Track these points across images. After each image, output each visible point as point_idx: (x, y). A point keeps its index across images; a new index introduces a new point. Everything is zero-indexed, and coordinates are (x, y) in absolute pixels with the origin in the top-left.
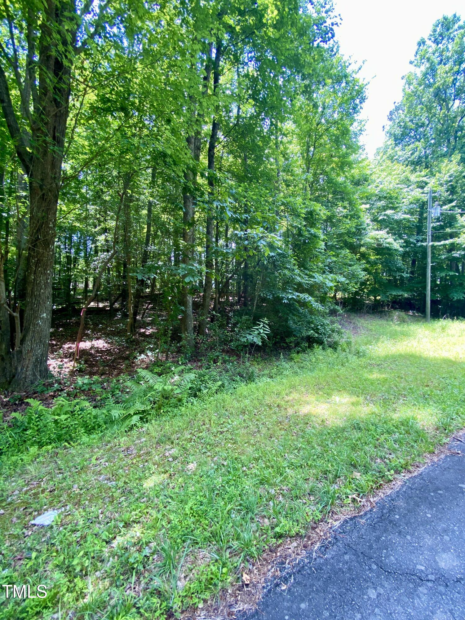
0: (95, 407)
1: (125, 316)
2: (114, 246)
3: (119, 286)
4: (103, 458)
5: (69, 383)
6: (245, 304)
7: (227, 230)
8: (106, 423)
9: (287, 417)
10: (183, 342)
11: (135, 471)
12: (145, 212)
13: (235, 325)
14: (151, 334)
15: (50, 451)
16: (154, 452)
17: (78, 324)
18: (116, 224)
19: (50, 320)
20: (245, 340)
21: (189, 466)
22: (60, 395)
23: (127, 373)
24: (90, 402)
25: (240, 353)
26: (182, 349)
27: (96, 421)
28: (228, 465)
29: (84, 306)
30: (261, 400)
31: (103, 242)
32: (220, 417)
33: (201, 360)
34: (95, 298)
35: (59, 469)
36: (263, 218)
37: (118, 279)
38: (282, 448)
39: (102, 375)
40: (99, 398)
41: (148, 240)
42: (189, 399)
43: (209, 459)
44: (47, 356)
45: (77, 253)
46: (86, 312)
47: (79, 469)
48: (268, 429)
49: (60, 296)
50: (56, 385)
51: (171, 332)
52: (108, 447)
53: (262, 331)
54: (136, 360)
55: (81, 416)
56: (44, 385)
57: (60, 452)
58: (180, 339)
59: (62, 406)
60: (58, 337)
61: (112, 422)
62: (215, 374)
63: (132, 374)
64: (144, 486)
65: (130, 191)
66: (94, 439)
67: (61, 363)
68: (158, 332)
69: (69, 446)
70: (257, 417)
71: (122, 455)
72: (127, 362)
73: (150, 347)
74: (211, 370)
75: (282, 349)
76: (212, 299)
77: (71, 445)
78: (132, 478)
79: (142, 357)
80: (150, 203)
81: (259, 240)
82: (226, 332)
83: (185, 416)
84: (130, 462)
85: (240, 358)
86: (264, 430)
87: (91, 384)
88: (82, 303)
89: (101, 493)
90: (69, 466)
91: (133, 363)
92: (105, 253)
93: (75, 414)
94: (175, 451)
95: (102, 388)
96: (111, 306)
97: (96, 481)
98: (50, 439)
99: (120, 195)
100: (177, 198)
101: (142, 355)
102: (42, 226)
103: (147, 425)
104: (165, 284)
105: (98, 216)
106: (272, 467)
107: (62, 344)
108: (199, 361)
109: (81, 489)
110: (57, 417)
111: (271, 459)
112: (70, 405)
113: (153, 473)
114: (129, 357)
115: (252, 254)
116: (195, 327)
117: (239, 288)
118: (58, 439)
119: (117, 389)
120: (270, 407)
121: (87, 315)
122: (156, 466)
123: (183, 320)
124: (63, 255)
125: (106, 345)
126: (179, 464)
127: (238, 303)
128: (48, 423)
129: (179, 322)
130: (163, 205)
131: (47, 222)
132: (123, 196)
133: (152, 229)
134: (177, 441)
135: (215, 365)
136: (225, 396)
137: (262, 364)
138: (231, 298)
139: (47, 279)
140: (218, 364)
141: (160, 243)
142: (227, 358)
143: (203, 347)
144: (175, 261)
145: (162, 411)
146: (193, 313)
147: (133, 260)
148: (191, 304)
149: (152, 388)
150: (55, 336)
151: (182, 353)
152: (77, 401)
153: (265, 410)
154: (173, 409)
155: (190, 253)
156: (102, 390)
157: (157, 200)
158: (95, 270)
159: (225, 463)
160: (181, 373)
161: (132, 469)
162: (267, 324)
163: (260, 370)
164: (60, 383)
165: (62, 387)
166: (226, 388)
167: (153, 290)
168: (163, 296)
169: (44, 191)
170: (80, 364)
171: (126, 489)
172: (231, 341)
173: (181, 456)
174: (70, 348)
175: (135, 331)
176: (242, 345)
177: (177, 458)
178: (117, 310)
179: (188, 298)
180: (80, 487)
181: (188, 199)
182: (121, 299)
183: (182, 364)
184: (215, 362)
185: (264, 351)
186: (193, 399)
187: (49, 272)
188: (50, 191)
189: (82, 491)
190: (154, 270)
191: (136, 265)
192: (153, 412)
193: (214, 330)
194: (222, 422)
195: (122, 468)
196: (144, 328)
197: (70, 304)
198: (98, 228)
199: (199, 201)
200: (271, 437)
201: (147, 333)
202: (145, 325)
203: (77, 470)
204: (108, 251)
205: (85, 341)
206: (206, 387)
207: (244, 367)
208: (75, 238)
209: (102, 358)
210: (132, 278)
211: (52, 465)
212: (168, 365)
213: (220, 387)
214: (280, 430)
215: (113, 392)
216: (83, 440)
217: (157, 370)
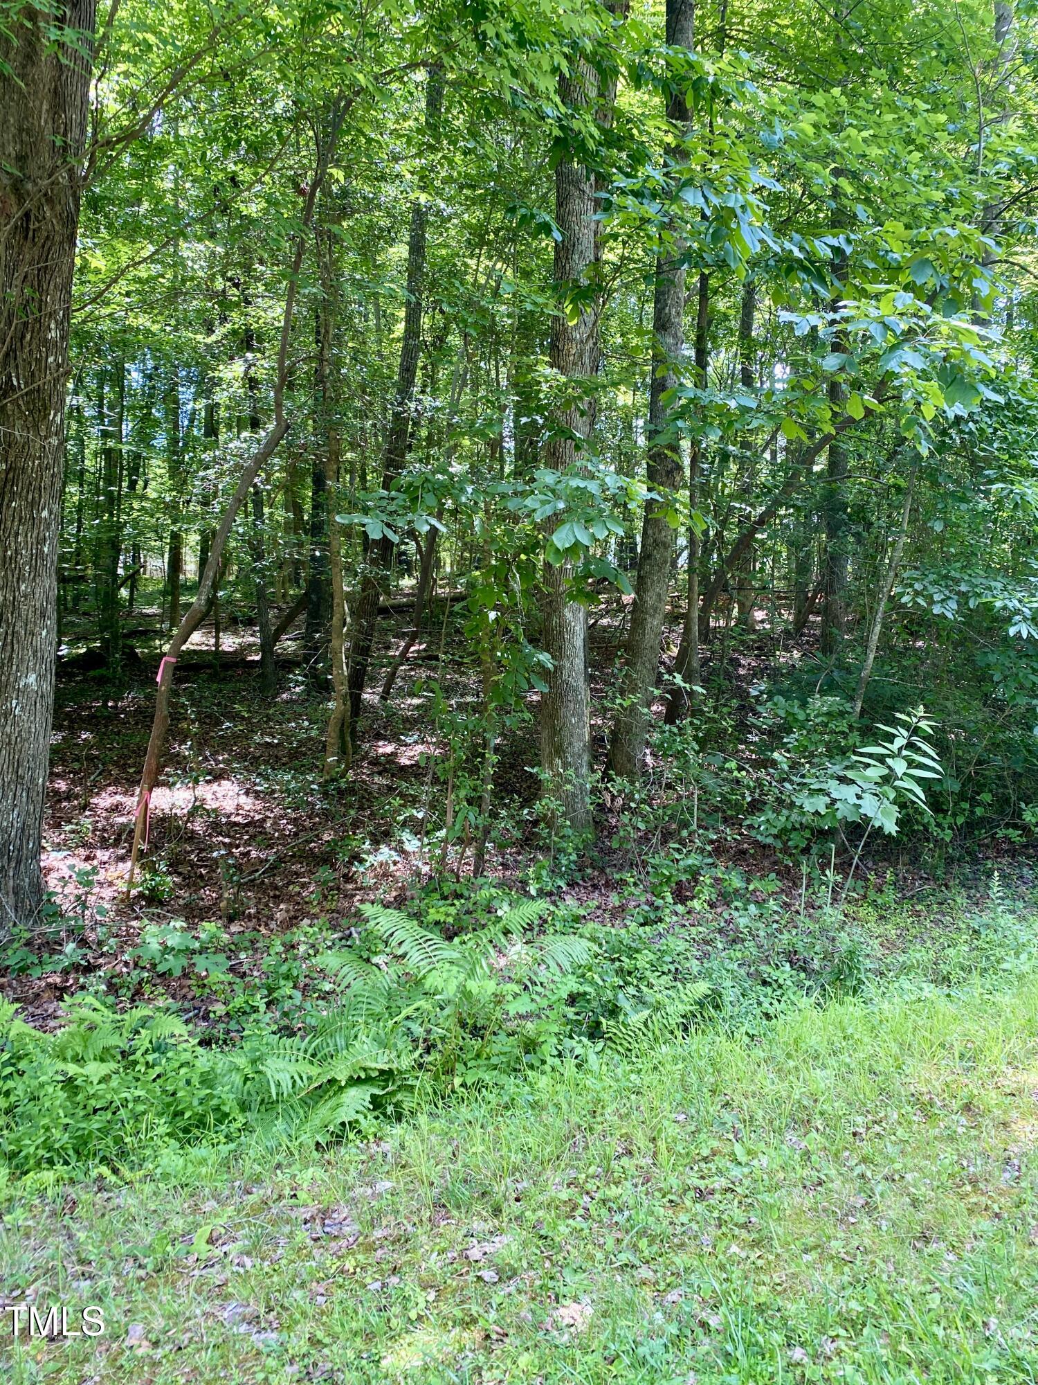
0: (205, 1043)
1: (320, 687)
2: (279, 405)
3: (297, 564)
4: (235, 1240)
5: (112, 941)
6: (827, 645)
7: (748, 307)
8: (244, 1107)
9: (1007, 1161)
10: (546, 804)
11: (351, 1303)
12: (399, 252)
13: (775, 736)
14: (417, 765)
15: (50, 1193)
16: (424, 1239)
17: (144, 716)
18: (288, 312)
19: (50, 700)
20: (821, 803)
21: (562, 1311)
22: (83, 988)
23: (324, 918)
24: (187, 1022)
25: (797, 864)
26: (542, 830)
27: (211, 1097)
28: (723, 1331)
29: (166, 648)
30: (888, 1077)
31: (238, 389)
32: (698, 1131)
33: (623, 882)
34: (207, 614)
35: (82, 1262)
36: (914, 244)
37: (293, 538)
38: (973, 1291)
39: (231, 919)
40: (220, 1009)
41: (408, 370)
42: (568, 1043)
43: (647, 1293)
44: (40, 837)
45: (144, 438)
46: (177, 668)
47: (150, 1267)
48: (915, 1203)
49: (83, 606)
50: (70, 947)
51: (495, 759)
52: (252, 1199)
53: (900, 766)
54: (356, 868)
55: (158, 1070)
56: (28, 943)
57: (84, 1197)
58: (532, 790)
59: (92, 1028)
60: (76, 766)
61: (268, 1105)
62: (682, 946)
63: (344, 922)
64: (383, 1363)
65: (339, 174)
66: (202, 1163)
67: (87, 867)
68: (445, 758)
69: (113, 1178)
70: (866, 1148)
71: (302, 1236)
72: (324, 873)
73: (412, 818)
74: (661, 927)
75: (1000, 853)
76: (673, 618)
77: (122, 1179)
78: (338, 1329)
79: (381, 858)
80: (419, 213)
81: (894, 348)
82: (732, 765)
83: (551, 1109)
84: (332, 1265)
85: (796, 886)
86: (893, 1207)
87: (193, 952)
88: (160, 634)
89: (225, 1366)
90: (115, 1252)
91: (348, 878)
92: (245, 434)
93: (135, 1063)
94: (507, 1246)
95: (232, 969)
96: (266, 647)
97: (210, 1322)
98: (50, 1150)
99: (301, 192)
100: (529, 182)
101: (384, 849)
102: (23, 337)
103: (398, 1130)
104: (473, 555)
105: (219, 284)
106: (925, 1367)
107: (90, 792)
108: (612, 885)
109: (156, 1344)
110: (72, 1069)
111: (919, 1332)
112: (118, 1028)
113: (420, 1318)
114: (333, 852)
115: (859, 414)
116: (597, 740)
117: (803, 568)
118: (77, 1152)
119: (287, 977)
120: (925, 1107)
121: (179, 681)
122: (432, 1296)
123: (549, 711)
124: (93, 445)
125: (247, 802)
126: (523, 1298)
127: (794, 634)
128: (42, 1086)
129: (527, 716)
130: (474, 216)
131: (38, 320)
132: (313, 194)
133: (425, 322)
134: (516, 1208)
135: (680, 908)
136: (723, 1044)
137: (904, 919)
138: (759, 615)
139: (41, 541)
140: (696, 904)
141: (459, 380)
142: (737, 882)
143: (630, 826)
144: (520, 455)
145: (457, 1081)
146: (591, 679)
147: (349, 455)
148: (579, 642)
149: (419, 983)
150: (63, 761)
151: (541, 849)
152: (143, 1011)
153: (904, 1120)
154: (503, 1079)
155: (579, 421)
156: (230, 977)
157: (448, 200)
158: (205, 503)
159: (714, 1322)
160: (535, 929)
161: (339, 1294)
162: (927, 739)
163: (888, 944)
164: (83, 943)
165: (90, 955)
166: (728, 1010)
167: (426, 582)
168: (465, 608)
169: (27, 205)
170: (154, 872)
171: (315, 1365)
172: (756, 806)
173: (530, 1265)
174: (116, 809)
175: (357, 749)
176: (803, 827)
177: (514, 1273)
178: (288, 664)
179: (568, 614)
180: (153, 1337)
181: (577, 184)
182: (302, 617)
183: (542, 893)
184: (681, 895)
185: (915, 860)
186: (580, 1046)
187: (45, 514)
188: (50, 200)
189: (159, 1353)
190: (430, 500)
191: (363, 478)
192: (423, 1081)
193: (680, 755)
194: (706, 1152)
195: (302, 1285)
196: (394, 738)
197: (115, 636)
198: (220, 332)
199: (623, 192)
200: (926, 1240)
201: (404, 761)
202: (394, 727)
203: (141, 1273)
204: (255, 424)
205: (170, 786)
206: (640, 1000)
207: (813, 927)
208: (135, 377)
209: (230, 854)
210: (347, 531)
211: (58, 1243)
212: (485, 893)
213: (700, 1004)
214: (971, 1211)
215: (271, 990)
216: (164, 1161)
217: (440, 912)
